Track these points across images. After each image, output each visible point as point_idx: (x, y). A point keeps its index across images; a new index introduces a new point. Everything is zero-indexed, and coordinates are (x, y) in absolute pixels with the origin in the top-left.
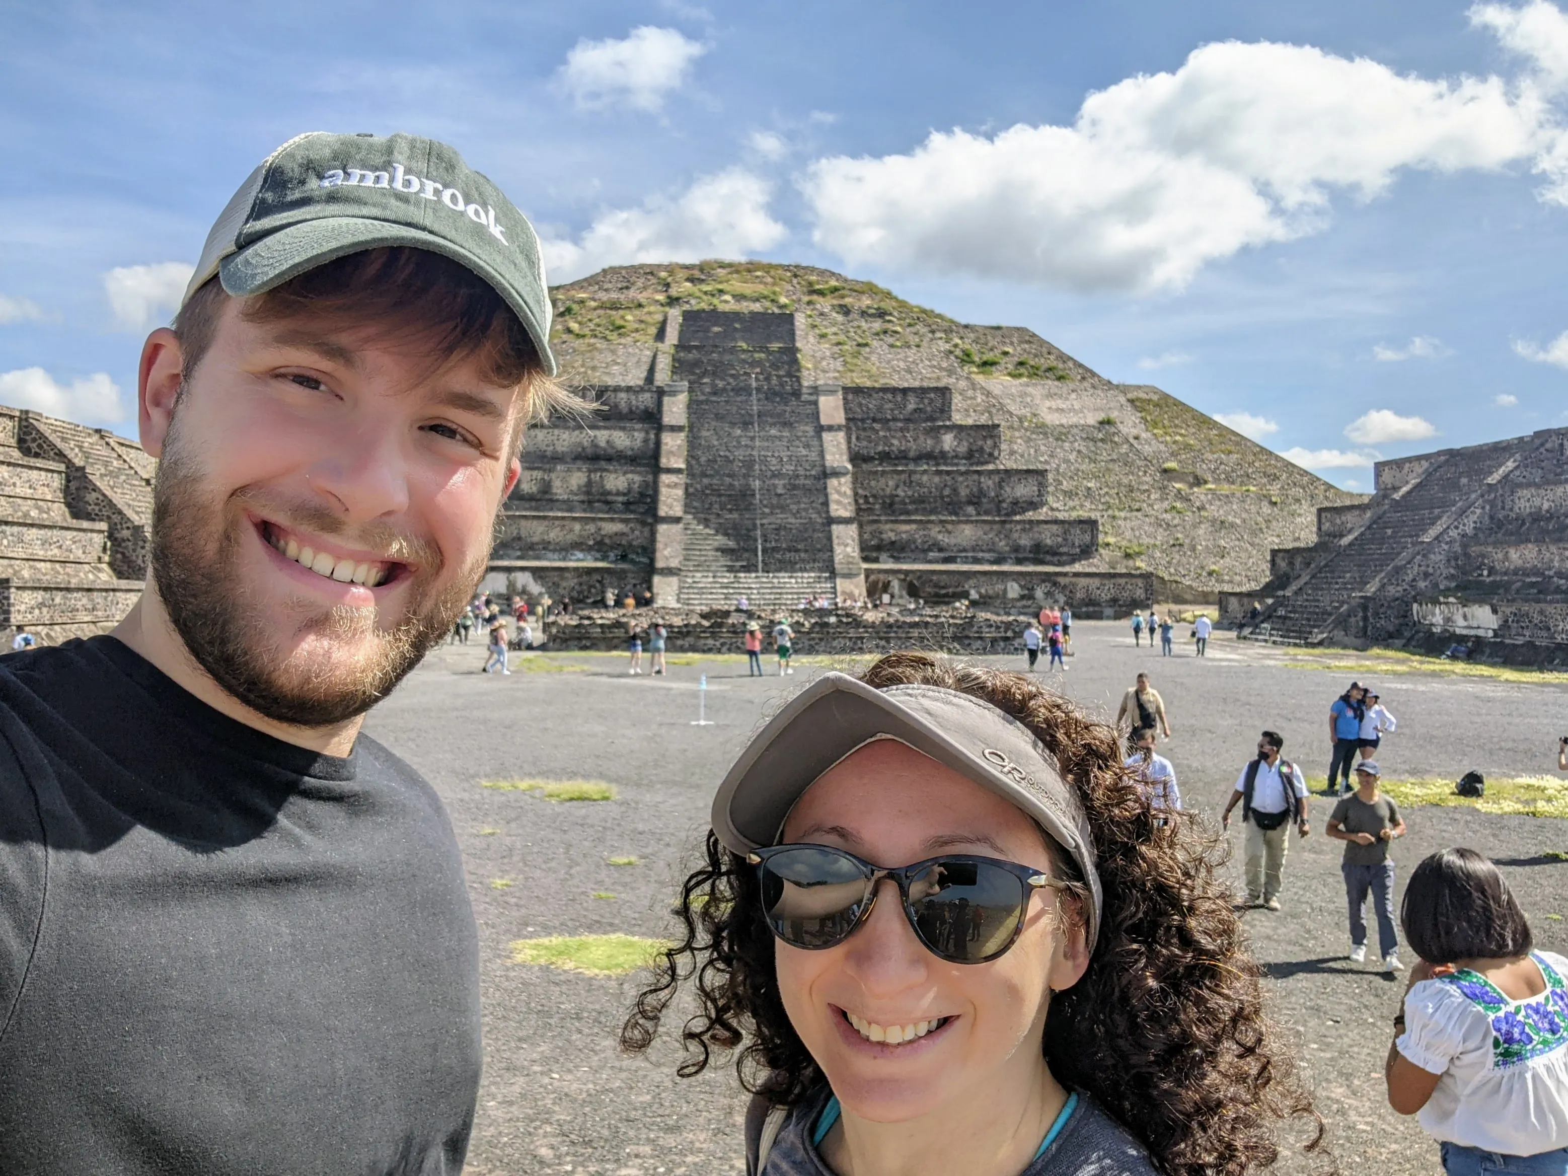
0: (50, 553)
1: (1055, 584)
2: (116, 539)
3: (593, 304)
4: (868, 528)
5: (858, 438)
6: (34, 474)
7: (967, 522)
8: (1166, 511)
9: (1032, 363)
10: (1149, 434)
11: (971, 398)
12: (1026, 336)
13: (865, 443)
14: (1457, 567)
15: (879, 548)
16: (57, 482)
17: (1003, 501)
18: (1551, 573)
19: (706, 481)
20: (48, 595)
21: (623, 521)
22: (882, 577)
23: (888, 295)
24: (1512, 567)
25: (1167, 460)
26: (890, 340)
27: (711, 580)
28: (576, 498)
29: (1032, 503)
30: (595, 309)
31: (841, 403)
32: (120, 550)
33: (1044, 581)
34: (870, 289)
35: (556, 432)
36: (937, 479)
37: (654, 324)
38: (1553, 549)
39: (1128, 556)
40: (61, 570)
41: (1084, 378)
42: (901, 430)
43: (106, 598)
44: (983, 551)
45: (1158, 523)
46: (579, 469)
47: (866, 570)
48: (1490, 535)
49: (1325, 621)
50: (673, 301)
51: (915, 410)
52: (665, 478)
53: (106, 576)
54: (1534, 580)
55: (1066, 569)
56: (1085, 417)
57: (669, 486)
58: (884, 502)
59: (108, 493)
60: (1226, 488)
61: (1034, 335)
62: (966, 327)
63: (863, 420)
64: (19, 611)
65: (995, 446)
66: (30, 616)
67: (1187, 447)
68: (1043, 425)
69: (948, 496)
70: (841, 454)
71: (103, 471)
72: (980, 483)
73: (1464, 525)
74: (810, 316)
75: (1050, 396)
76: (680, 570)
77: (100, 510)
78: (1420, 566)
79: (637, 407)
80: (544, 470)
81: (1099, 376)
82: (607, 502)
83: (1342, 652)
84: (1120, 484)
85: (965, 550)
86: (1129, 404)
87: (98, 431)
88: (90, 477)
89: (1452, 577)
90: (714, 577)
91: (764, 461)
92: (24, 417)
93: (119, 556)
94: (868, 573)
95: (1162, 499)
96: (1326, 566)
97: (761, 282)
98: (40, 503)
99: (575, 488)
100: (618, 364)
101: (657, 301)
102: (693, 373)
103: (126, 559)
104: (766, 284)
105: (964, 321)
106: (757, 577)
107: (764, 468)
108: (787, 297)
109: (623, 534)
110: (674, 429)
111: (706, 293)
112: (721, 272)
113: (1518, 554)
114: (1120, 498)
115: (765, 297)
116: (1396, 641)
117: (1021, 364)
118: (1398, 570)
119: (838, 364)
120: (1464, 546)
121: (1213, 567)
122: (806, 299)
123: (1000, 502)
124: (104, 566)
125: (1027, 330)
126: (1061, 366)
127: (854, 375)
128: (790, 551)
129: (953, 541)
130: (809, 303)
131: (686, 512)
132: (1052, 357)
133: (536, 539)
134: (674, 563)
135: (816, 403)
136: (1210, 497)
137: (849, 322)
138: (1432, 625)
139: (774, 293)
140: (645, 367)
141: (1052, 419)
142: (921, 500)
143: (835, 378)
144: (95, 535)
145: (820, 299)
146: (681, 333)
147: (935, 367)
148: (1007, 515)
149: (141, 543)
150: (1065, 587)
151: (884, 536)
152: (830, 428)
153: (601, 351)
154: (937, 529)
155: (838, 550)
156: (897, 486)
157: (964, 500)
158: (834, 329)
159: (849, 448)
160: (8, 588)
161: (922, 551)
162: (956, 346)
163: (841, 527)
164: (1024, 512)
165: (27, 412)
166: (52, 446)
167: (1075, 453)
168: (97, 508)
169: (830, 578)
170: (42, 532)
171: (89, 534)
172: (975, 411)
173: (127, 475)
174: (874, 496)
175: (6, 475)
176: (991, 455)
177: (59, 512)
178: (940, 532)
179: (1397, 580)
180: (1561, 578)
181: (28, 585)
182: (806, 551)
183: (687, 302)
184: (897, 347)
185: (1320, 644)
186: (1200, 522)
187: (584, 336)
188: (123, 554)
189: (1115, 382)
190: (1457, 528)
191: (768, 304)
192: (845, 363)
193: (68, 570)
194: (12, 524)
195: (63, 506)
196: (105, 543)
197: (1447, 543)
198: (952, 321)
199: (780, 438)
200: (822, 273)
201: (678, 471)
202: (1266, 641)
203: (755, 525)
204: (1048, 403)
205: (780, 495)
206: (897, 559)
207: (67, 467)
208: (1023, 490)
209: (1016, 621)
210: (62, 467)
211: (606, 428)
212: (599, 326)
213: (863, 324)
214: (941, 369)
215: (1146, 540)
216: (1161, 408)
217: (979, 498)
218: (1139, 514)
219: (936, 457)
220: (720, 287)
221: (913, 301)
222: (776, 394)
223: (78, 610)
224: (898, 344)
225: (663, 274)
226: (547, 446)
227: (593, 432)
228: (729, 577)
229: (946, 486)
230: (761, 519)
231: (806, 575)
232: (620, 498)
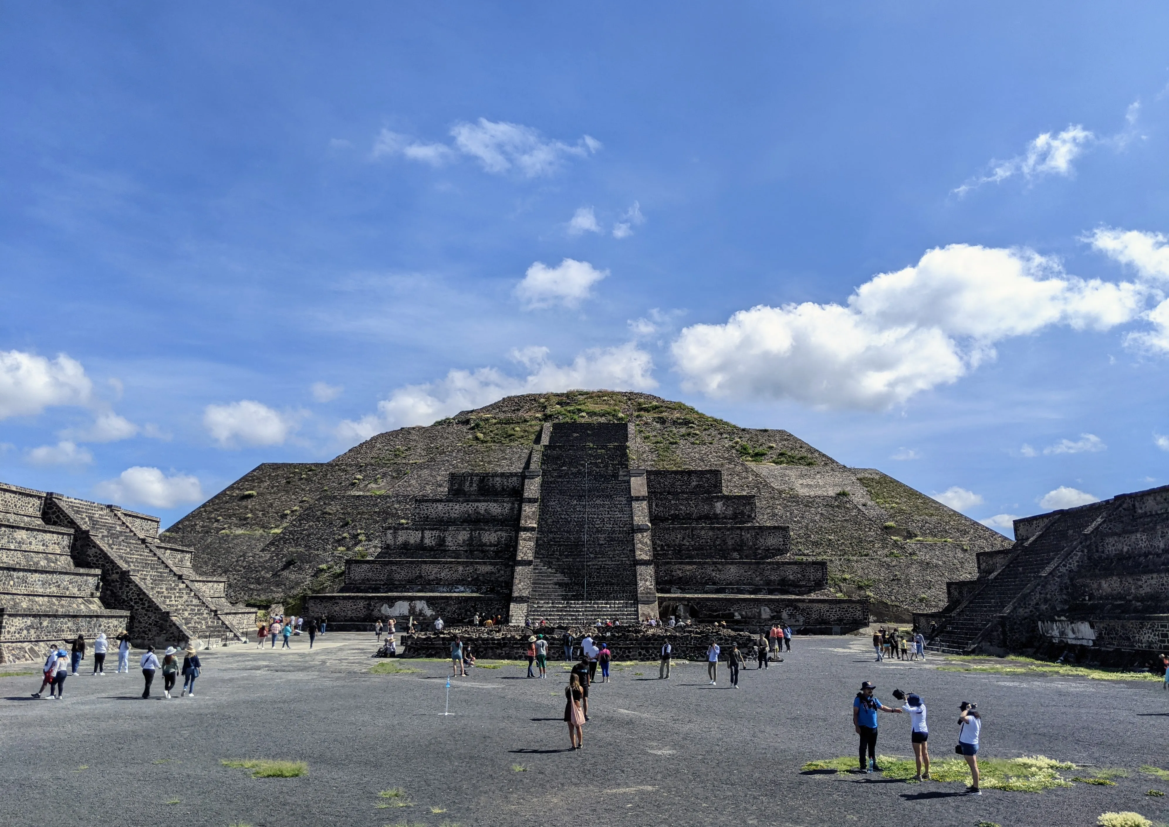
0: (48, 590)
1: (796, 608)
2: (108, 581)
3: (494, 421)
4: (663, 568)
5: (657, 505)
6: (48, 536)
7: (732, 563)
8: (887, 556)
9: (790, 454)
10: (873, 503)
11: (745, 478)
12: (784, 436)
13: (662, 509)
14: (1068, 594)
15: (671, 582)
16: (66, 541)
17: (759, 548)
18: (1130, 598)
19: (551, 536)
20: (37, 620)
21: (491, 564)
22: (672, 603)
23: (692, 410)
24: (1104, 594)
25: (887, 520)
26: (692, 440)
27: (551, 605)
28: (461, 548)
29: (779, 550)
30: (495, 424)
31: (645, 481)
32: (110, 588)
33: (787, 606)
34: (680, 407)
35: (451, 504)
36: (711, 533)
37: (534, 433)
38: (1130, 580)
39: (860, 588)
40: (57, 603)
41: (826, 464)
42: (687, 499)
43: (89, 622)
44: (744, 584)
45: (881, 564)
46: (464, 529)
47: (659, 598)
48: (1090, 571)
49: (977, 634)
50: (547, 418)
51: (697, 486)
52: (523, 535)
53: (96, 606)
54: (1119, 602)
55: (805, 597)
56: (827, 491)
57: (525, 539)
58: (675, 549)
59: (105, 548)
60: (930, 540)
61: (790, 435)
62: (744, 430)
63: (661, 493)
64: (9, 632)
65: (752, 510)
66: (17, 636)
67: (901, 511)
68: (797, 496)
69: (719, 545)
70: (644, 516)
71: (106, 533)
72: (741, 535)
73: (1070, 564)
74: (638, 425)
75: (802, 476)
76: (529, 598)
77: (97, 561)
78: (1040, 593)
79: (508, 486)
80: (440, 531)
81: (837, 463)
82: (483, 551)
83: (988, 658)
84: (852, 537)
85: (731, 584)
86: (858, 481)
87: (109, 507)
88: (92, 537)
89: (1065, 602)
90: (552, 604)
91: (592, 522)
92: (49, 497)
93: (108, 592)
94: (661, 600)
95: (883, 548)
96: (979, 594)
97: (606, 404)
98: (49, 556)
99: (461, 542)
100: (506, 459)
101: (537, 418)
102: (557, 464)
103: (113, 594)
104: (610, 405)
105: (742, 427)
106: (582, 603)
107: (591, 526)
108: (623, 413)
109: (492, 573)
110: (531, 501)
111: (569, 412)
112: (581, 398)
113: (1107, 585)
114: (852, 547)
115: (608, 414)
116: (1029, 650)
117: (782, 454)
118: (1025, 597)
119: (654, 457)
120: (1071, 579)
121: (923, 596)
122: (636, 414)
123: (757, 549)
124: (96, 600)
125: (785, 431)
126: (809, 456)
127: (665, 463)
128: (607, 585)
129: (723, 577)
130: (638, 416)
131: (535, 557)
132: (803, 450)
133: (431, 577)
134: (525, 593)
135: (629, 482)
136: (918, 545)
137: (664, 428)
138: (1052, 637)
139: (615, 410)
140: (524, 461)
141: (803, 492)
142: (701, 548)
143: (652, 465)
144: (90, 578)
145: (646, 414)
146: (551, 438)
147: (720, 457)
148: (762, 558)
149: (126, 583)
150: (803, 610)
151: (674, 573)
152: (637, 499)
153: (495, 451)
154: (711, 569)
155: (641, 584)
156: (684, 538)
157: (730, 547)
158: (654, 433)
159: (650, 512)
160: (2, 615)
161: (701, 585)
162: (737, 443)
163: (643, 567)
164: (774, 556)
165: (52, 494)
166: (66, 516)
167: (819, 515)
168: (96, 559)
169: (634, 604)
170: (44, 576)
171: (85, 577)
172: (748, 486)
173: (126, 536)
174: (668, 545)
175: (25, 537)
176: (749, 516)
177: (65, 562)
178: (713, 570)
179: (1025, 604)
180: (1138, 601)
181: (20, 613)
182: (618, 585)
183: (557, 418)
184: (696, 444)
185: (973, 652)
186: (912, 564)
187: (486, 442)
188: (111, 591)
189: (848, 467)
190: (1065, 566)
191: (611, 418)
192: (659, 455)
193: (63, 602)
194: (19, 570)
195: (69, 558)
196: (98, 583)
197: (1059, 577)
198: (735, 427)
199: (603, 506)
200: (648, 397)
201: (533, 529)
202: (938, 650)
203: (583, 566)
204: (801, 482)
205: (602, 544)
206: (683, 591)
207: (76, 531)
208: (772, 541)
209: (740, 635)
210: (72, 531)
211: (484, 501)
212: (497, 435)
213: (675, 430)
214: (724, 458)
215: (873, 577)
216: (881, 484)
217: (741, 546)
218: (867, 558)
219: (711, 518)
220: (579, 407)
221: (708, 414)
222: (601, 476)
223: (63, 631)
224: (698, 442)
225: (542, 400)
226: (444, 513)
227: (476, 504)
228: (564, 604)
229: (717, 538)
230: (587, 562)
231: (617, 602)
232: (492, 549)
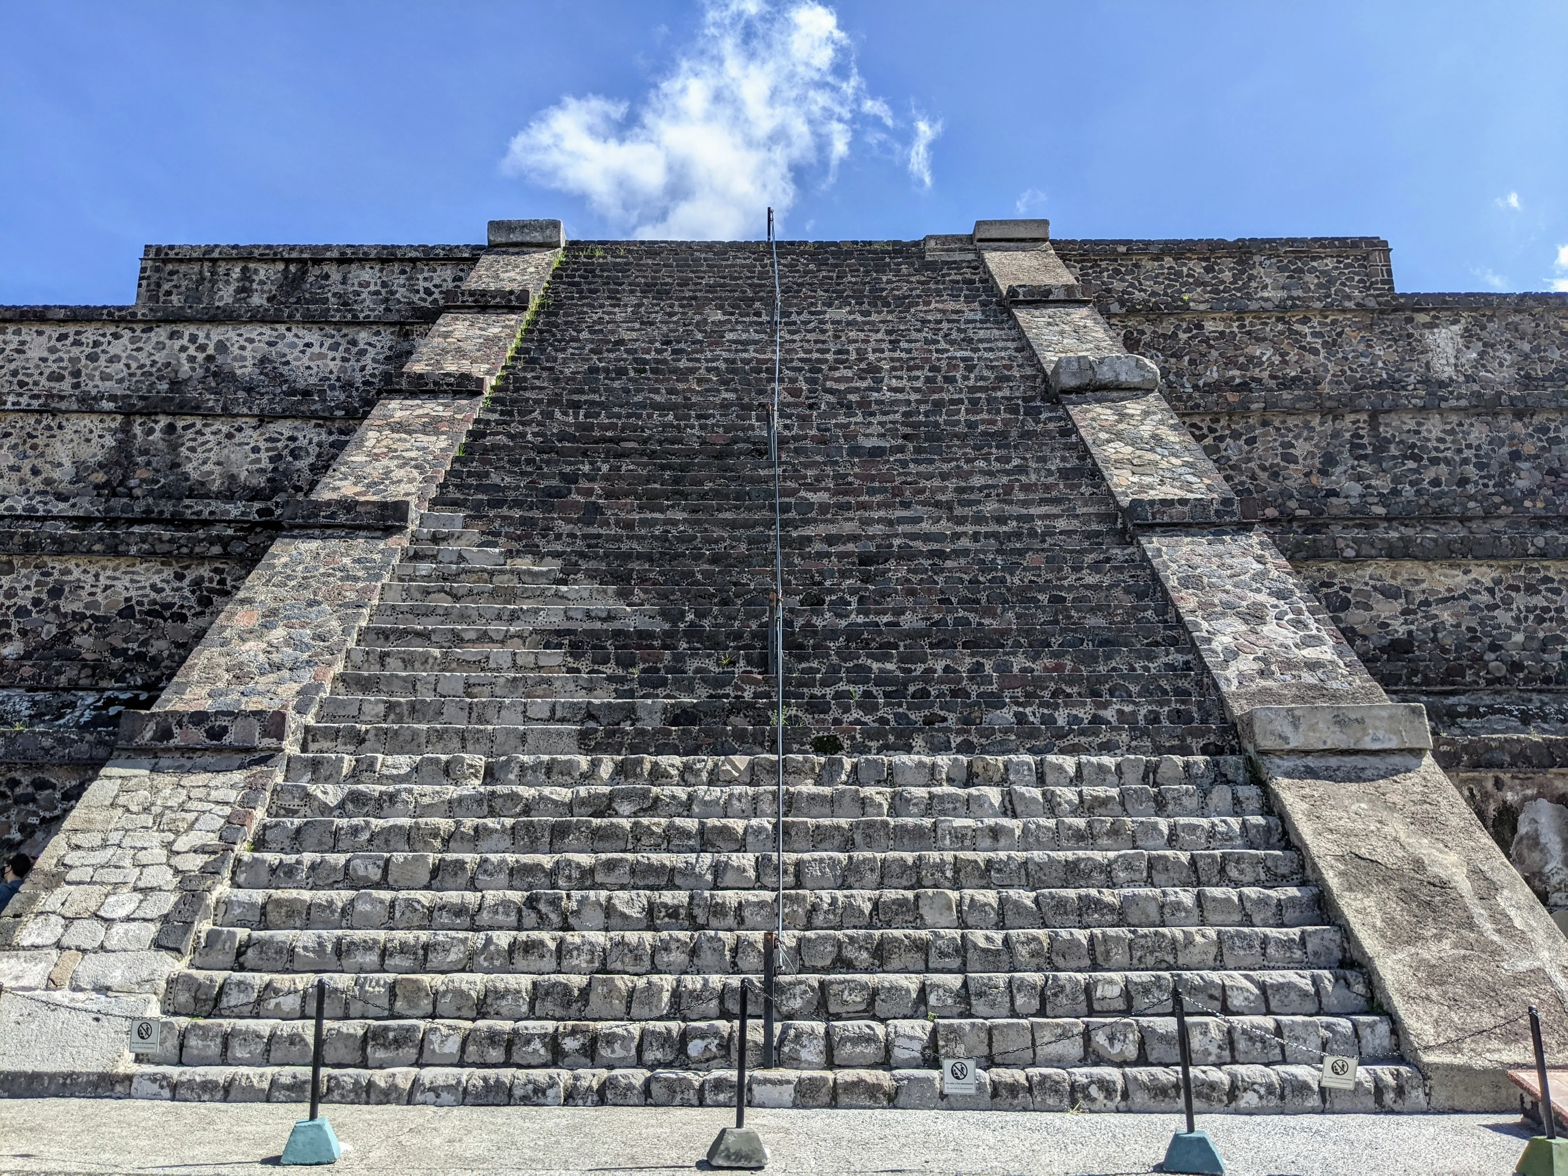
28: (59, 508)
36: (1478, 433)
99: (63, 475)
152: (1038, 301)
156: (1329, 461)
211: (264, 321)
226: (52, 377)
227: (218, 333)
228: (587, 777)
229: (1515, 456)
230: (785, 524)
231: (1069, 763)
232: (234, 510)
